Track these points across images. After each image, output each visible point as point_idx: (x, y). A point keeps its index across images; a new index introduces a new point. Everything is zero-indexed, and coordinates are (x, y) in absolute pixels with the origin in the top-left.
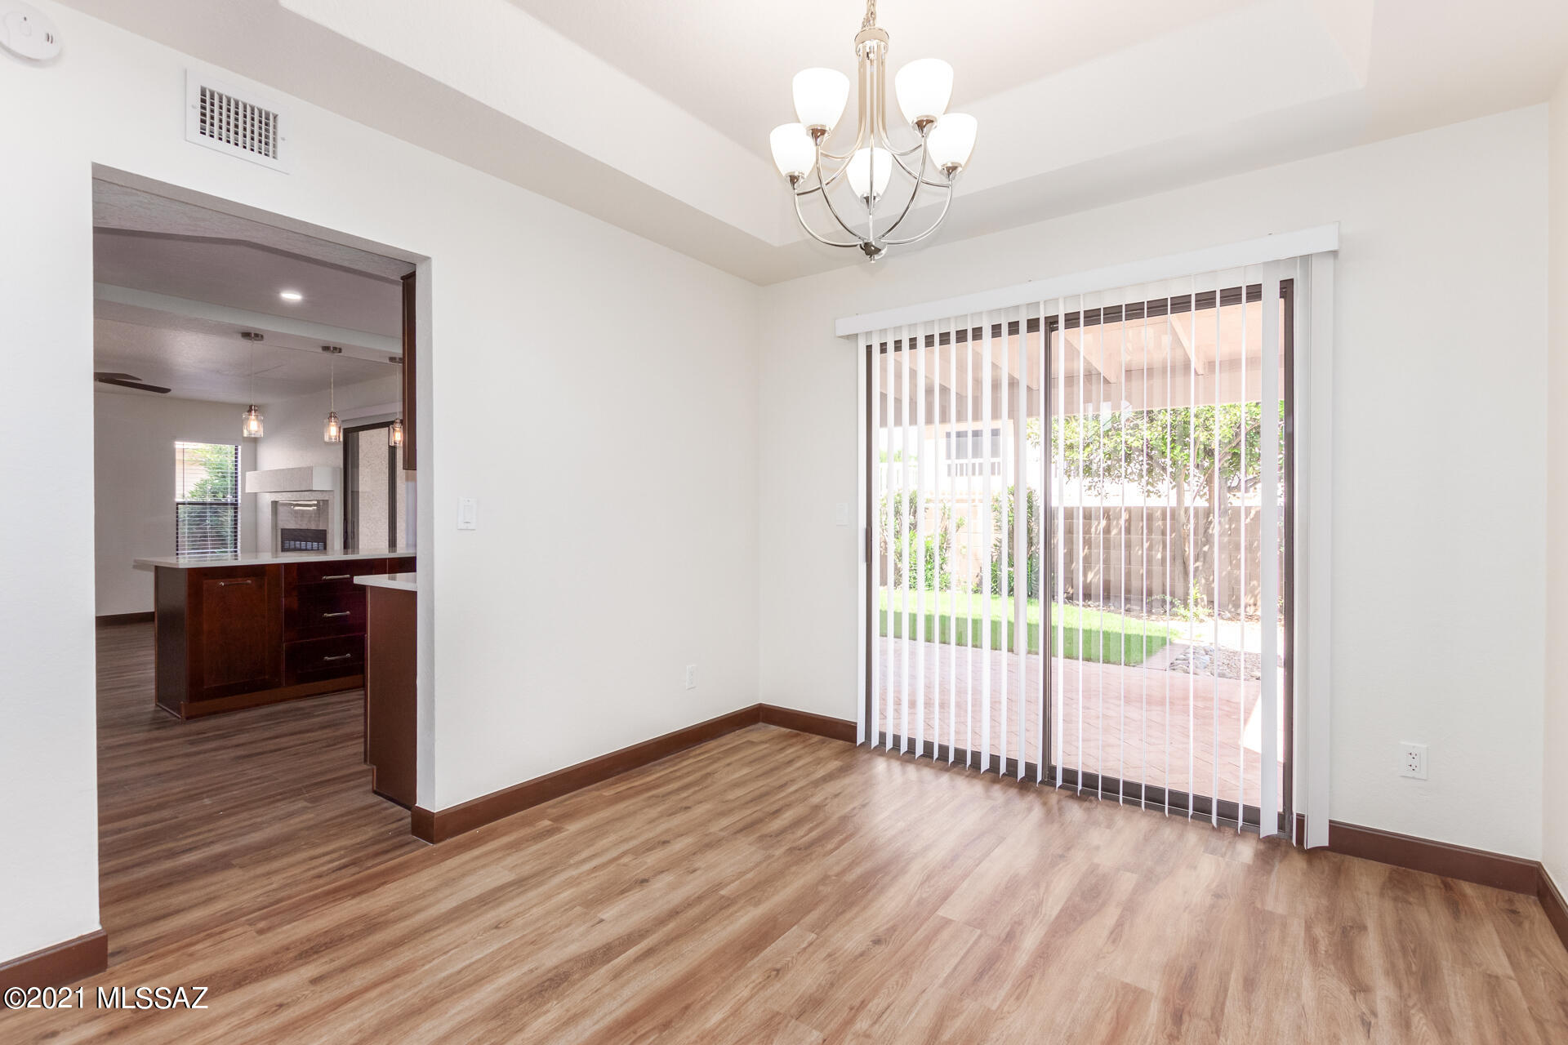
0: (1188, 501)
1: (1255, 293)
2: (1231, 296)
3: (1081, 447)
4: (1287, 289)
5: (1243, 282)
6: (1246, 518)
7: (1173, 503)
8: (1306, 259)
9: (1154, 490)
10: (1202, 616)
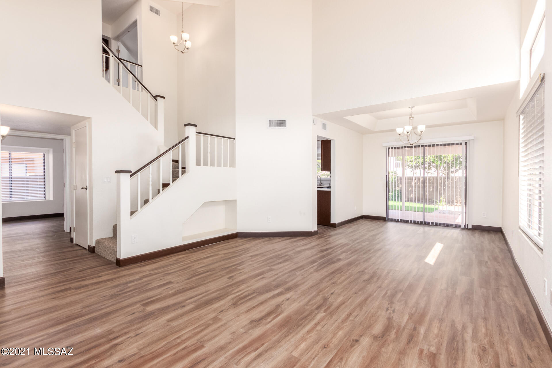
0: (440, 175)
1: (461, 144)
2: (457, 144)
3: (413, 161)
4: (466, 143)
5: (459, 142)
6: (455, 179)
7: (436, 176)
8: (469, 140)
9: (429, 172)
10: (444, 205)
